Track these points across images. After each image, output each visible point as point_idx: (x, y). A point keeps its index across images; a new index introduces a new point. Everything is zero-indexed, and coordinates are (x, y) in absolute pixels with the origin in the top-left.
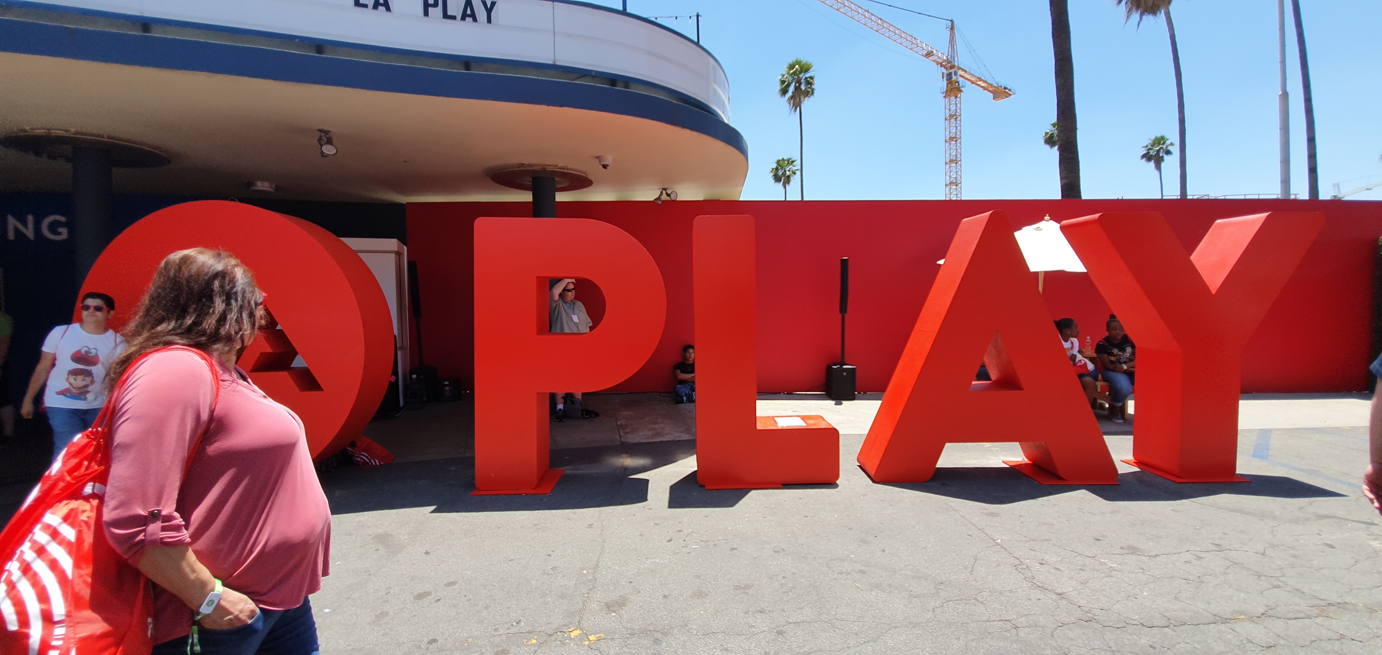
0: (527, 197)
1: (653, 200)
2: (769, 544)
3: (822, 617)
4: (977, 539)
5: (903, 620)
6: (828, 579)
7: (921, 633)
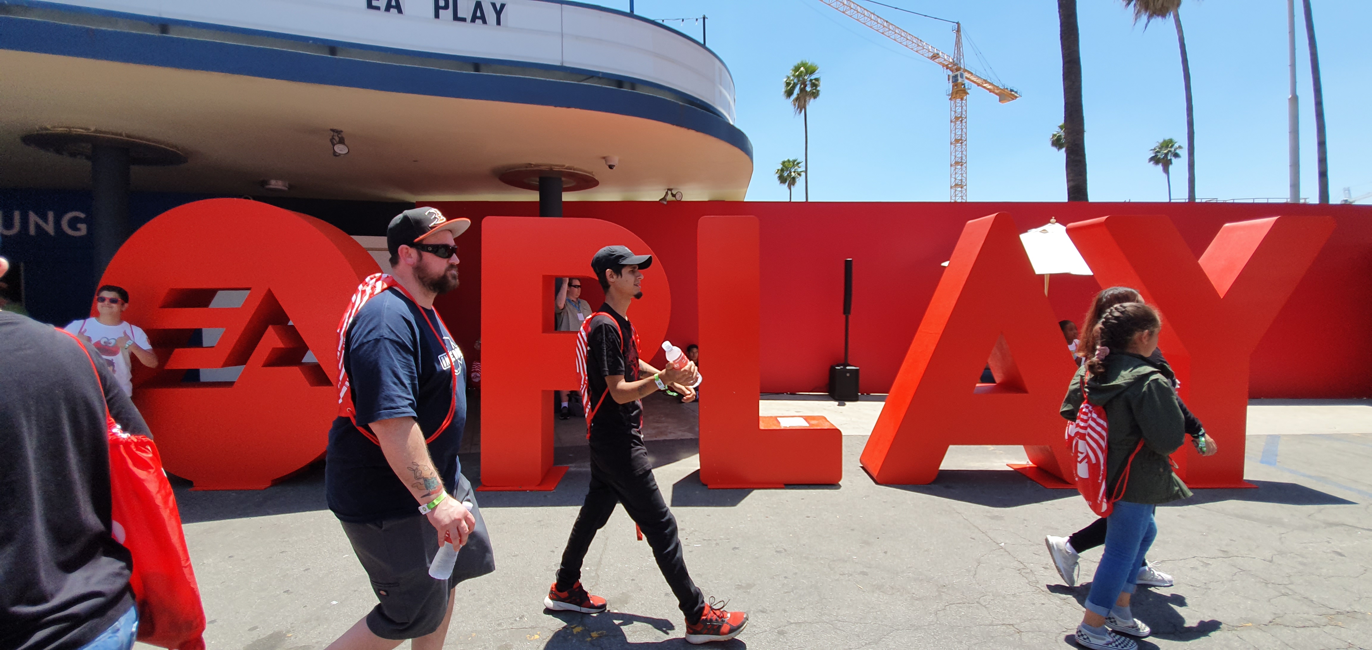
0: (534, 197)
1: (658, 200)
2: (771, 544)
3: (824, 618)
4: (980, 542)
5: (905, 622)
6: (830, 580)
7: (923, 636)
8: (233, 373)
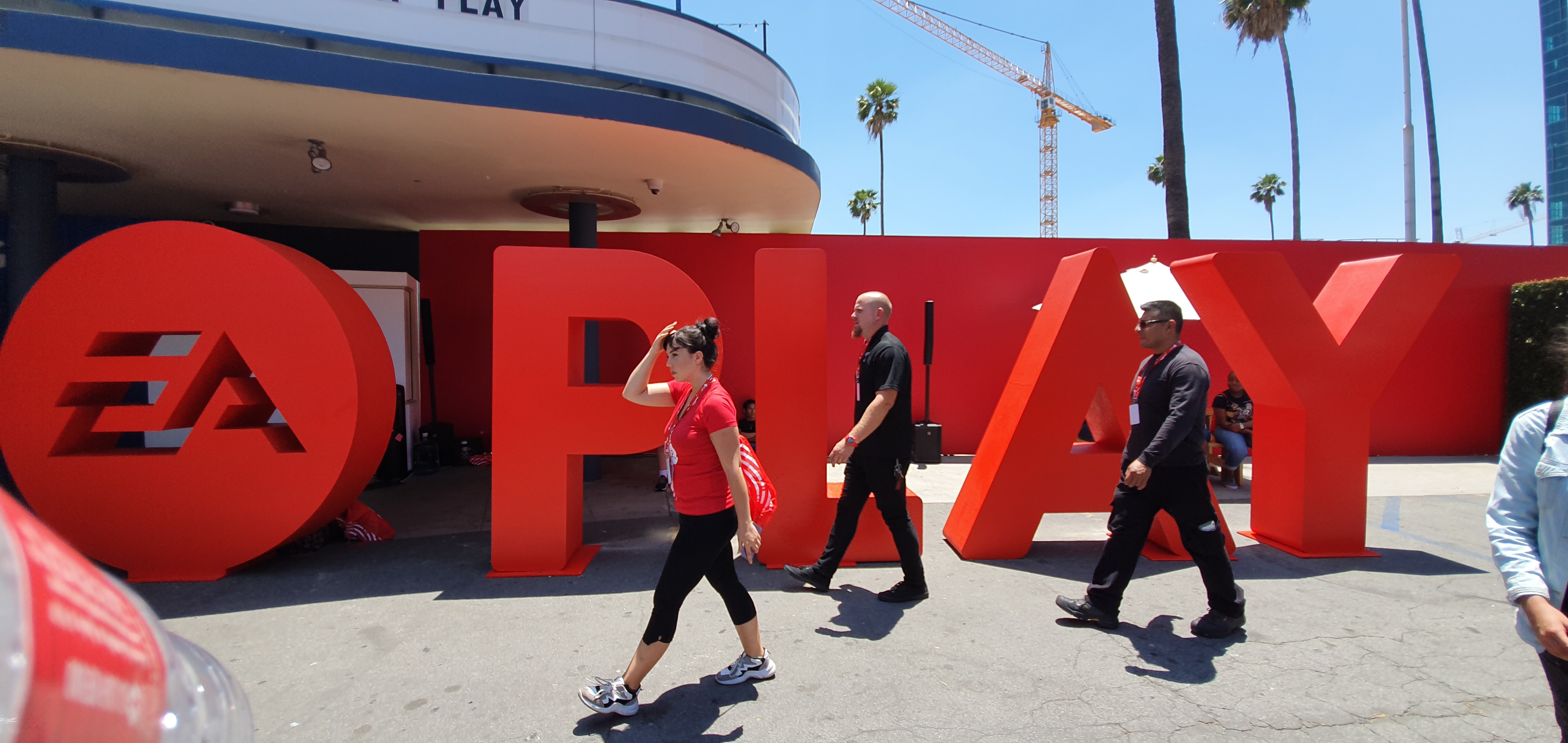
0: (562, 226)
1: (711, 232)
3: (902, 724)
5: (996, 725)
6: (909, 677)
7: (1017, 741)
8: (178, 437)
